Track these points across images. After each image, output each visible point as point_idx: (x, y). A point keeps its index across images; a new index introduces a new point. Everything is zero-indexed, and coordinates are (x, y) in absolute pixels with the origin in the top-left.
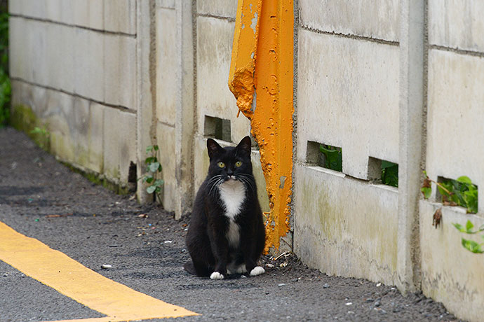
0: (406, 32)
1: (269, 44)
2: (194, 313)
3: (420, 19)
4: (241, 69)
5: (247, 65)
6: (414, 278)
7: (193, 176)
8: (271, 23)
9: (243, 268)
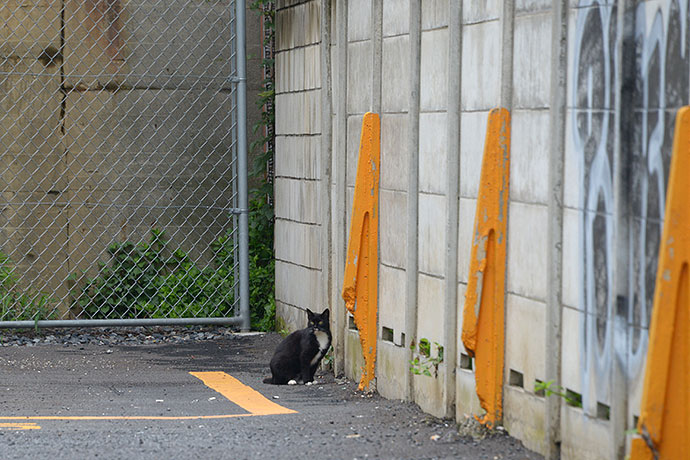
0: (408, 265)
1: (364, 272)
2: (294, 411)
3: (414, 257)
4: (348, 287)
5: (351, 284)
6: (411, 394)
7: (344, 352)
8: (364, 262)
9: (302, 382)
